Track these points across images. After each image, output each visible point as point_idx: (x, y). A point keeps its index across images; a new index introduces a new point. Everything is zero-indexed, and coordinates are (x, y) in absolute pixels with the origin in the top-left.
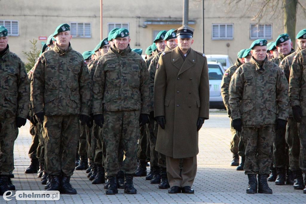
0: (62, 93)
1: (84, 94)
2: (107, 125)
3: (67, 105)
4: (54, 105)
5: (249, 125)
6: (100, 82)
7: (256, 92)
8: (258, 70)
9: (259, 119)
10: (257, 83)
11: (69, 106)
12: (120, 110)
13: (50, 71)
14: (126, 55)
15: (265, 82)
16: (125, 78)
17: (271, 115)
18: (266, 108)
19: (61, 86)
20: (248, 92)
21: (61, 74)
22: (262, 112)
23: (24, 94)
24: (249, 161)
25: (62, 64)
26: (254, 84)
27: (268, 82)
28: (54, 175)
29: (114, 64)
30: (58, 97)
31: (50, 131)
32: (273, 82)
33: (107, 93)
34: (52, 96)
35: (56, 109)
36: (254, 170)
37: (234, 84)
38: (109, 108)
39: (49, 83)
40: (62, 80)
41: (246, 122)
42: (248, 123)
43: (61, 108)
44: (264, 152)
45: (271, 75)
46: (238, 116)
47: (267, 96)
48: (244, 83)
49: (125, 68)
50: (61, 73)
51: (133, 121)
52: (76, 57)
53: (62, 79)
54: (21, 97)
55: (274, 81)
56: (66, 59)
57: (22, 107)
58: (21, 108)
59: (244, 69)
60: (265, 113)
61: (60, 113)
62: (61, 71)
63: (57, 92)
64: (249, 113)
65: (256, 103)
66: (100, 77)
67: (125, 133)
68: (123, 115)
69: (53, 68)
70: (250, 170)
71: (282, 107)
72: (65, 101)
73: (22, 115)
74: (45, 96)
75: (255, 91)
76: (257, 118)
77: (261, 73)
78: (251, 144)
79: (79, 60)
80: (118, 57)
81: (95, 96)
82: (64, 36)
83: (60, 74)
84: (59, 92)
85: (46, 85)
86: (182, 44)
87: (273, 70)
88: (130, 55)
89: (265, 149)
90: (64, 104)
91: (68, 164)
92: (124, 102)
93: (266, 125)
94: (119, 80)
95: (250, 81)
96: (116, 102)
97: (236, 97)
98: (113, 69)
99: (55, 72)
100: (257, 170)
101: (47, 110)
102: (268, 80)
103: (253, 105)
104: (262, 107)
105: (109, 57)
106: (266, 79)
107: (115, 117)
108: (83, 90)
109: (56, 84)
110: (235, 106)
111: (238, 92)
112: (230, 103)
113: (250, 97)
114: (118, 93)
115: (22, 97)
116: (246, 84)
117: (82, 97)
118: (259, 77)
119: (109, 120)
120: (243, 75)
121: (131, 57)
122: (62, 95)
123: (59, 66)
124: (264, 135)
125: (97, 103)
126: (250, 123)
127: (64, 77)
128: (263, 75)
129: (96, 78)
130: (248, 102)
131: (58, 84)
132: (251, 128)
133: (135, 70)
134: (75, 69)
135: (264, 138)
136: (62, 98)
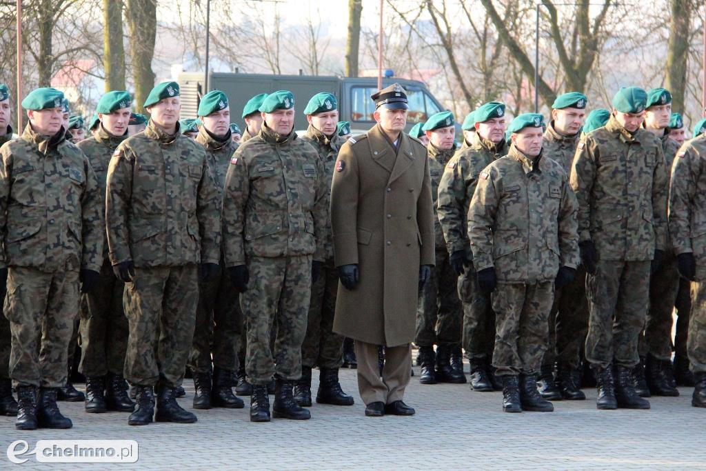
0: (174, 222)
1: (207, 222)
2: (256, 282)
3: (183, 245)
4: (156, 245)
5: (513, 280)
6: (240, 201)
7: (528, 214)
8: (530, 174)
9: (535, 268)
10: (530, 197)
11: (186, 247)
12: (285, 256)
13: (147, 178)
14: (289, 145)
15: (542, 195)
16: (293, 191)
17: (554, 260)
18: (546, 245)
19: (170, 207)
20: (512, 215)
21: (170, 184)
22: (540, 253)
23: (96, 223)
24: (509, 349)
25: (169, 164)
26: (524, 199)
27: (548, 195)
28: (145, 386)
29: (270, 164)
30: (167, 228)
31: (145, 296)
32: (556, 196)
33: (255, 219)
34: (149, 227)
35: (160, 254)
36: (516, 367)
37: (482, 200)
38: (260, 250)
39: (144, 202)
40: (173, 196)
41: (507, 273)
42: (511, 276)
43: (172, 250)
44: (533, 332)
45: (553, 183)
46: (488, 262)
47: (547, 223)
48: (501, 198)
49: (291, 172)
50: (169, 181)
51: (305, 275)
52: (190, 148)
53: (172, 192)
54: (89, 229)
55: (559, 194)
56: (174, 152)
57: (92, 250)
58: (90, 252)
59: (500, 172)
60: (545, 255)
61: (169, 262)
62: (169, 177)
63: (163, 219)
64: (513, 256)
65: (530, 237)
66: (241, 191)
67: (289, 299)
68: (288, 263)
69: (152, 172)
70: (508, 367)
71: (571, 244)
72: (178, 237)
73: (94, 265)
74: (134, 228)
75: (526, 213)
76: (530, 266)
77: (533, 178)
78: (514, 317)
79: (199, 155)
80: (275, 149)
81: (230, 230)
82: (171, 107)
83: (167, 184)
84: (166, 220)
85: (136, 206)
86: (392, 121)
87: (553, 172)
88: (295, 145)
89: (537, 327)
90: (178, 243)
91: (178, 362)
92: (293, 239)
93: (545, 278)
94: (282, 196)
95: (515, 194)
96: (276, 239)
97: (484, 225)
98: (270, 175)
99: (157, 180)
100: (519, 366)
101: (140, 256)
102: (548, 193)
103: (523, 241)
104: (540, 244)
105: (258, 151)
106: (544, 189)
107: (273, 266)
108: (204, 214)
109: (160, 203)
110: (483, 243)
111: (489, 216)
112: (473, 238)
113: (516, 226)
114: (281, 221)
115: (92, 229)
116: (508, 200)
117: (204, 228)
118: (532, 185)
119: (259, 272)
120: (500, 183)
121: (299, 150)
122: (173, 224)
123: (165, 168)
124: (536, 300)
125: (235, 243)
126: (517, 276)
127: (176, 189)
128: (538, 183)
129: (233, 191)
130: (512, 235)
131: (164, 203)
132: (515, 286)
133: (309, 175)
134: (195, 172)
135: (536, 305)
136: (173, 232)
